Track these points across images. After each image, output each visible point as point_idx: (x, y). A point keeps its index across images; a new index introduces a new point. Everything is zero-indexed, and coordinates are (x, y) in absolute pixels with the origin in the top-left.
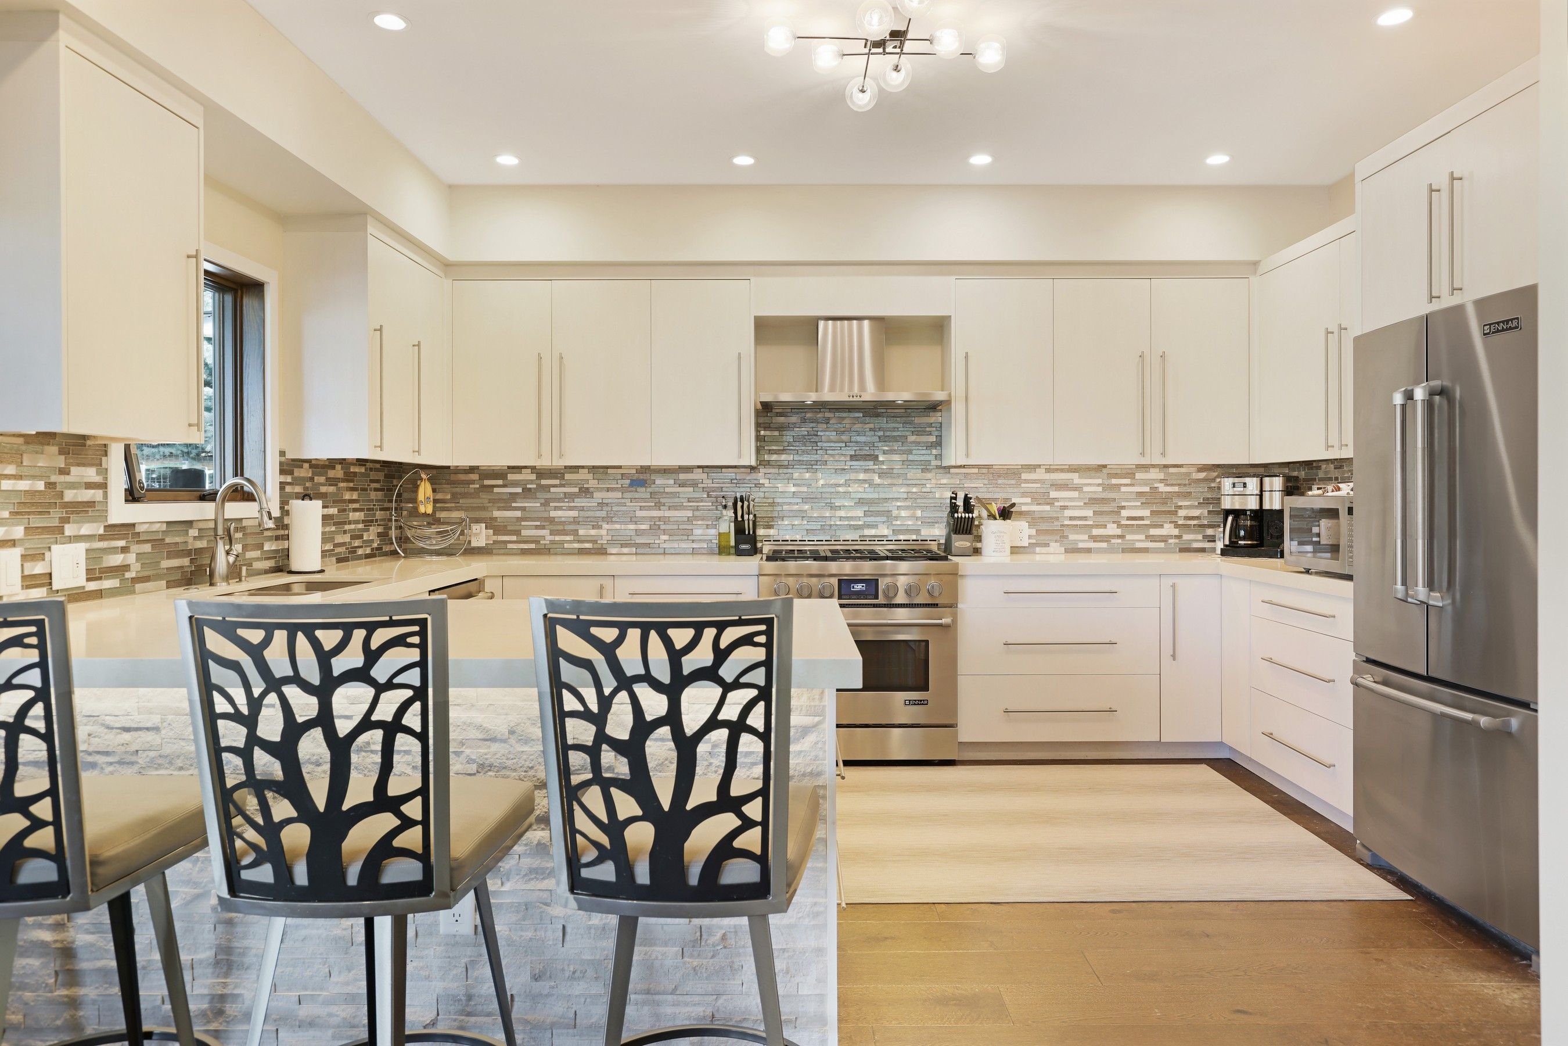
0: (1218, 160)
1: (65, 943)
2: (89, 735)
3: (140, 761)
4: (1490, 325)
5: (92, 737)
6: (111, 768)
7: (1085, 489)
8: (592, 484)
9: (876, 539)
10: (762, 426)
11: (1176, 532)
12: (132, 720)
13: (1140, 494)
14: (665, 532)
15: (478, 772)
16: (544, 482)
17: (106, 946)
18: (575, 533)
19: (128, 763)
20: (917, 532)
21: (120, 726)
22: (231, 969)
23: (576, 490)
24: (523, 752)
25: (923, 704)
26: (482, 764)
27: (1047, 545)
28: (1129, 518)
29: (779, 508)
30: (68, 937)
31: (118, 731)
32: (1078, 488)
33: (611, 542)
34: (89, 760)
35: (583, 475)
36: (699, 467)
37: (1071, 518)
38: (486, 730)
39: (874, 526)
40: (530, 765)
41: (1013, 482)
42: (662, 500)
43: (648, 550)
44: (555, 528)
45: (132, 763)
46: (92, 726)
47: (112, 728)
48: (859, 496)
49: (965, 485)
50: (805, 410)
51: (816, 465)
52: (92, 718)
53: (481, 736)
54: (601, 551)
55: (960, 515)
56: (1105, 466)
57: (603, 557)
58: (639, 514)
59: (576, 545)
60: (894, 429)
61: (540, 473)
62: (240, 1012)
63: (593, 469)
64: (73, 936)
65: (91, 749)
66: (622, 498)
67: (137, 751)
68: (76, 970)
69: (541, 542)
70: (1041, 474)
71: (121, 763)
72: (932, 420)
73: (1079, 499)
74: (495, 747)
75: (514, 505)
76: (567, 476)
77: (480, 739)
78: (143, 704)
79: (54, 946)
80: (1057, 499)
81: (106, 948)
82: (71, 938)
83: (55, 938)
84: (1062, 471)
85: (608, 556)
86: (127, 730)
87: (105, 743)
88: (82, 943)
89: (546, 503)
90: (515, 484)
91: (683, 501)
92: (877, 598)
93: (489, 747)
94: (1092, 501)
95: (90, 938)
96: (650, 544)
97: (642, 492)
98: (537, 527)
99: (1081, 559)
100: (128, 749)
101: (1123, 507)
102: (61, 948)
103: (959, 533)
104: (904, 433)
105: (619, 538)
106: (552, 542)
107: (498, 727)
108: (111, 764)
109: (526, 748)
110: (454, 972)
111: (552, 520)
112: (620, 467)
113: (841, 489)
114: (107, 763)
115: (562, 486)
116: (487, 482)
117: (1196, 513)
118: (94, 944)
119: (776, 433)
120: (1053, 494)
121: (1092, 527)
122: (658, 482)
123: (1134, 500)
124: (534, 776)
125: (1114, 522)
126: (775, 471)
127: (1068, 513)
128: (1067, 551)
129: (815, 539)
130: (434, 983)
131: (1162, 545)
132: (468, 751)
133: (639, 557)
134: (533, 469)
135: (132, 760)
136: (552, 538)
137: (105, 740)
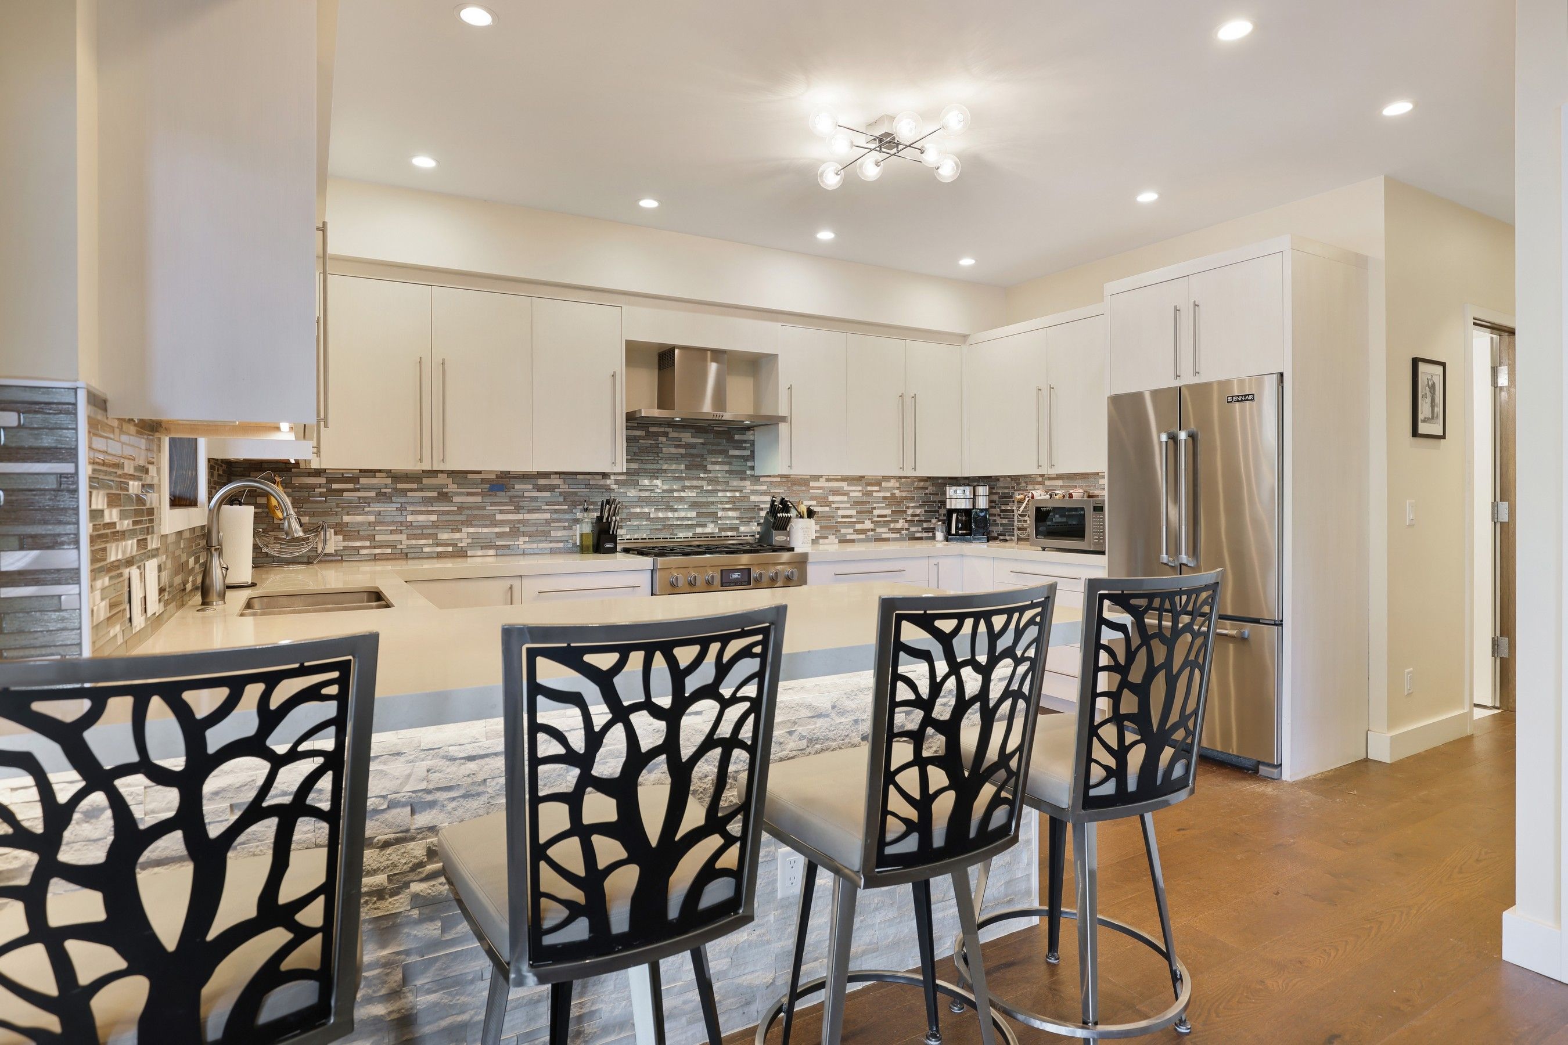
0: (967, 262)
1: (403, 1011)
2: (428, 771)
3: (489, 790)
4: (1232, 397)
5: (431, 773)
6: (454, 804)
7: (852, 494)
8: (452, 488)
9: (710, 536)
11: (906, 525)
12: (480, 747)
13: (885, 498)
14: (524, 534)
15: (808, 747)
16: (400, 486)
17: (451, 1001)
18: (434, 536)
19: (474, 795)
20: (736, 529)
21: (466, 755)
22: (586, 987)
23: (435, 494)
24: (840, 723)
26: (810, 739)
27: (827, 538)
28: (879, 516)
30: (406, 1003)
31: (462, 761)
32: (846, 494)
33: (471, 546)
34: (427, 799)
35: (441, 479)
36: (556, 473)
37: (843, 517)
38: (815, 708)
39: (704, 526)
40: (846, 734)
41: (804, 488)
42: (521, 504)
43: (507, 551)
44: (411, 532)
45: (479, 794)
46: (431, 760)
47: (455, 759)
48: (692, 500)
49: (771, 491)
50: (649, 425)
51: (658, 473)
52: (432, 751)
53: (810, 715)
54: (460, 553)
55: (781, 515)
56: (863, 477)
57: (464, 559)
58: (499, 517)
59: (435, 549)
60: (719, 444)
61: (396, 477)
62: (598, 1027)
63: (453, 474)
64: (412, 1000)
65: (430, 787)
66: (482, 502)
67: (485, 780)
68: (416, 1038)
69: (398, 547)
70: (821, 483)
71: (464, 796)
72: (744, 438)
73: (847, 502)
74: (820, 722)
75: (366, 509)
76: (425, 481)
77: (810, 717)
78: (490, 727)
79: (389, 1019)
80: (833, 502)
81: (451, 1003)
82: (411, 1004)
83: (389, 1010)
84: (837, 480)
85: (469, 559)
86: (471, 758)
87: (448, 777)
88: (424, 1006)
89: (402, 509)
90: (368, 488)
91: (541, 504)
92: (749, 584)
93: (815, 723)
94: (857, 503)
95: (432, 998)
96: (509, 545)
97: (502, 498)
98: (392, 532)
99: (850, 548)
100: (475, 780)
101: (874, 508)
102: (398, 1019)
103: (778, 530)
104: (726, 448)
105: (480, 541)
106: (409, 547)
107: (824, 704)
108: (454, 799)
109: (843, 720)
110: (789, 930)
111: (410, 525)
112: (480, 472)
113: (675, 494)
114: (450, 798)
115: (421, 490)
116: (335, 486)
117: (918, 511)
118: (439, 1003)
120: (831, 498)
121: (855, 523)
122: (517, 487)
123: (882, 503)
124: (849, 743)
125: (869, 519)
127: (840, 513)
128: (840, 542)
129: (654, 538)
130: (773, 945)
131: (898, 535)
132: (800, 729)
133: (499, 558)
134: (388, 473)
135: (479, 791)
136: (409, 542)
137: (448, 773)
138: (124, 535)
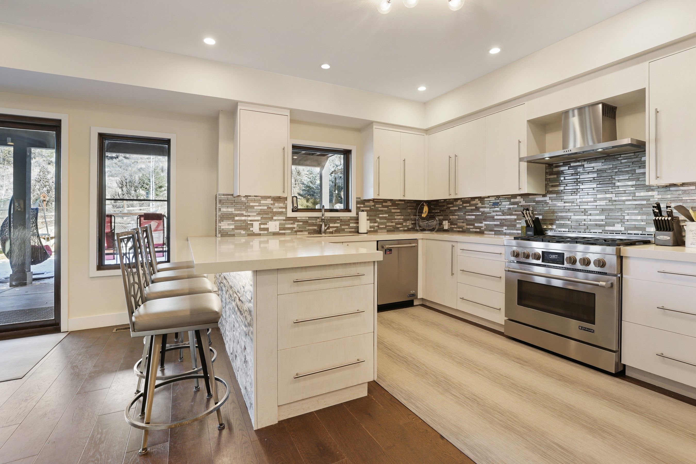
8: (479, 204)
10: (548, 173)
14: (505, 226)
16: (464, 205)
23: (474, 208)
25: (590, 331)
29: (556, 214)
33: (486, 230)
35: (477, 201)
42: (504, 211)
43: (499, 233)
44: (468, 223)
55: (663, 218)
57: (484, 235)
58: (496, 217)
59: (474, 230)
63: (480, 199)
66: (490, 211)
69: (464, 228)
75: (456, 214)
89: (465, 213)
90: (456, 206)
92: (563, 264)
96: (500, 230)
97: (497, 208)
98: (462, 222)
104: (634, 168)
105: (489, 227)
106: (467, 228)
111: (467, 220)
112: (489, 197)
115: (470, 206)
116: (448, 205)
119: (555, 176)
122: (503, 203)
126: (555, 195)
138: (249, 216)
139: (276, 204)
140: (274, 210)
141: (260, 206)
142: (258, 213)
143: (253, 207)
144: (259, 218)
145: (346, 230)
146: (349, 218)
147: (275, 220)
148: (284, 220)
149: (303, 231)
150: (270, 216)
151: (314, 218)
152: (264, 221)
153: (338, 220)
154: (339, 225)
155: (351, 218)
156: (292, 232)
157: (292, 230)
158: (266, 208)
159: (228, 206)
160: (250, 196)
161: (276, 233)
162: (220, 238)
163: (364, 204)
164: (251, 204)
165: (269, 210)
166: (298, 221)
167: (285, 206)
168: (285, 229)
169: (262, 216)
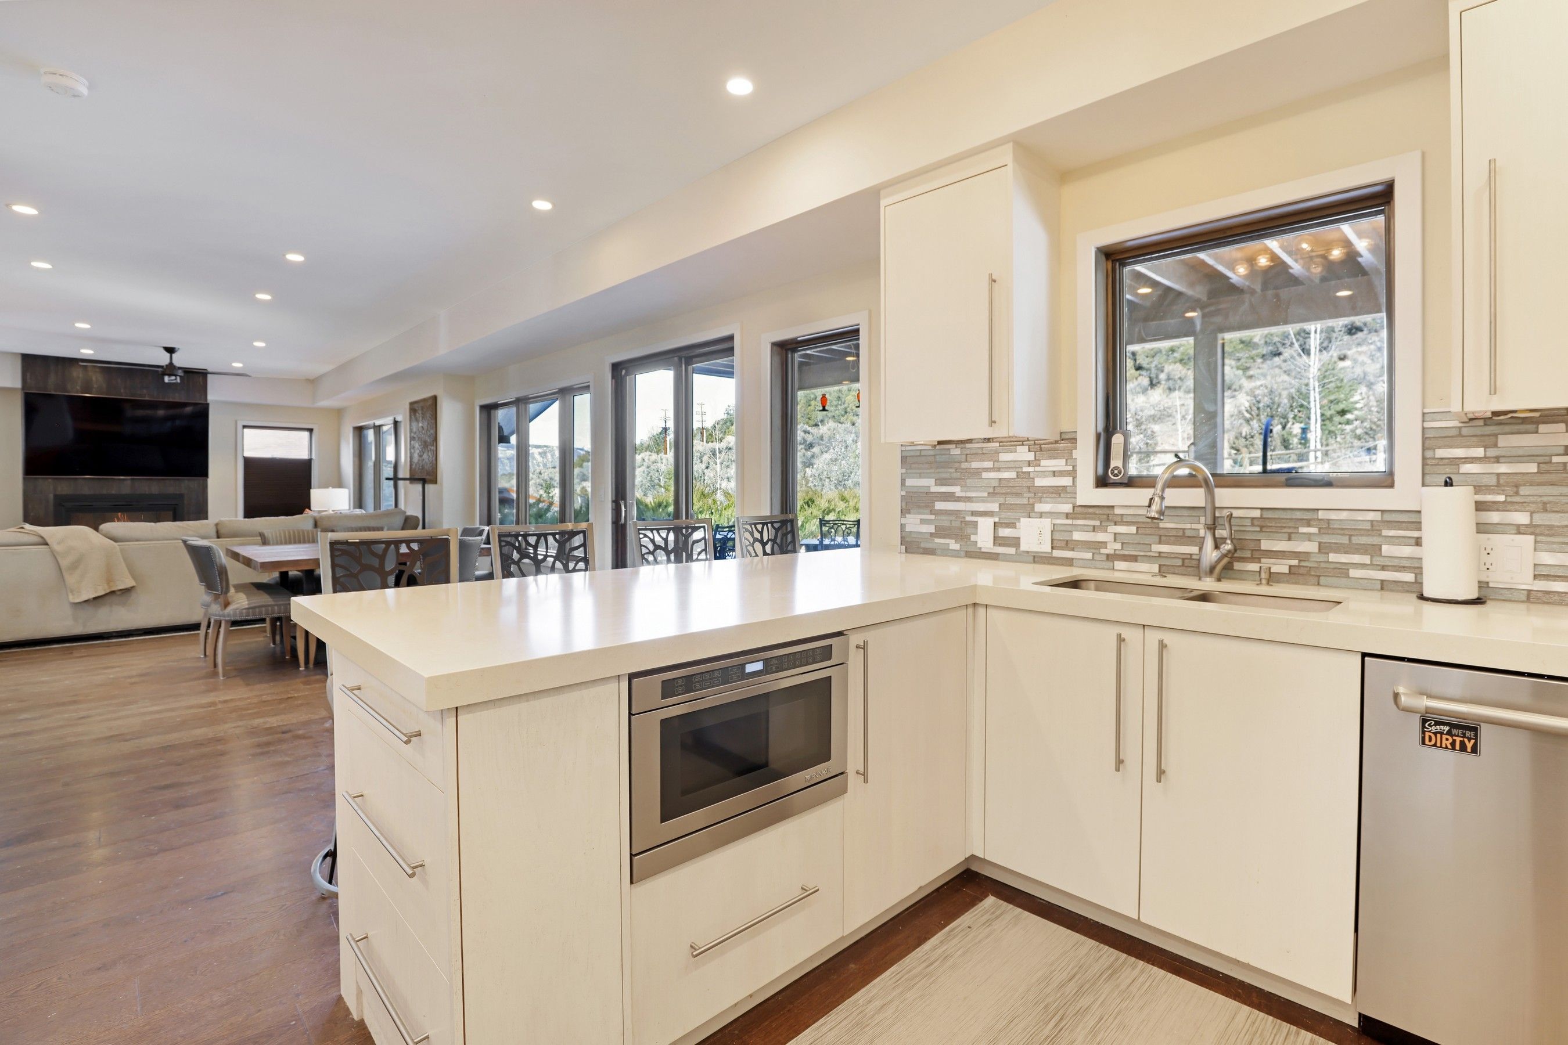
138: (969, 499)
139: (1043, 462)
140: (1039, 482)
141: (999, 470)
142: (991, 490)
143: (978, 472)
144: (994, 507)
145: (1354, 573)
146: (1377, 517)
147: (1041, 515)
148: (1067, 516)
149: (1139, 558)
150: (1025, 501)
151: (1185, 513)
152: (1007, 516)
153: (1308, 523)
154: (1311, 547)
155: (1388, 517)
156: (1097, 557)
157: (1097, 551)
158: (1013, 475)
159: (921, 471)
160: (970, 441)
161: (1045, 557)
162: (904, 555)
163: (1489, 442)
164: (975, 465)
165: (1025, 483)
166: (1121, 521)
167: (1070, 468)
168: (1068, 545)
169: (1002, 500)
